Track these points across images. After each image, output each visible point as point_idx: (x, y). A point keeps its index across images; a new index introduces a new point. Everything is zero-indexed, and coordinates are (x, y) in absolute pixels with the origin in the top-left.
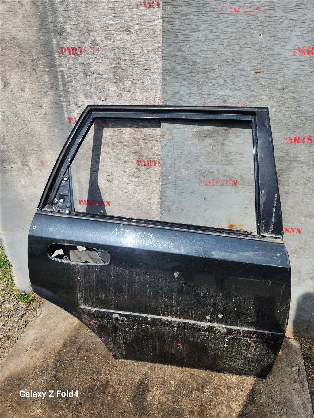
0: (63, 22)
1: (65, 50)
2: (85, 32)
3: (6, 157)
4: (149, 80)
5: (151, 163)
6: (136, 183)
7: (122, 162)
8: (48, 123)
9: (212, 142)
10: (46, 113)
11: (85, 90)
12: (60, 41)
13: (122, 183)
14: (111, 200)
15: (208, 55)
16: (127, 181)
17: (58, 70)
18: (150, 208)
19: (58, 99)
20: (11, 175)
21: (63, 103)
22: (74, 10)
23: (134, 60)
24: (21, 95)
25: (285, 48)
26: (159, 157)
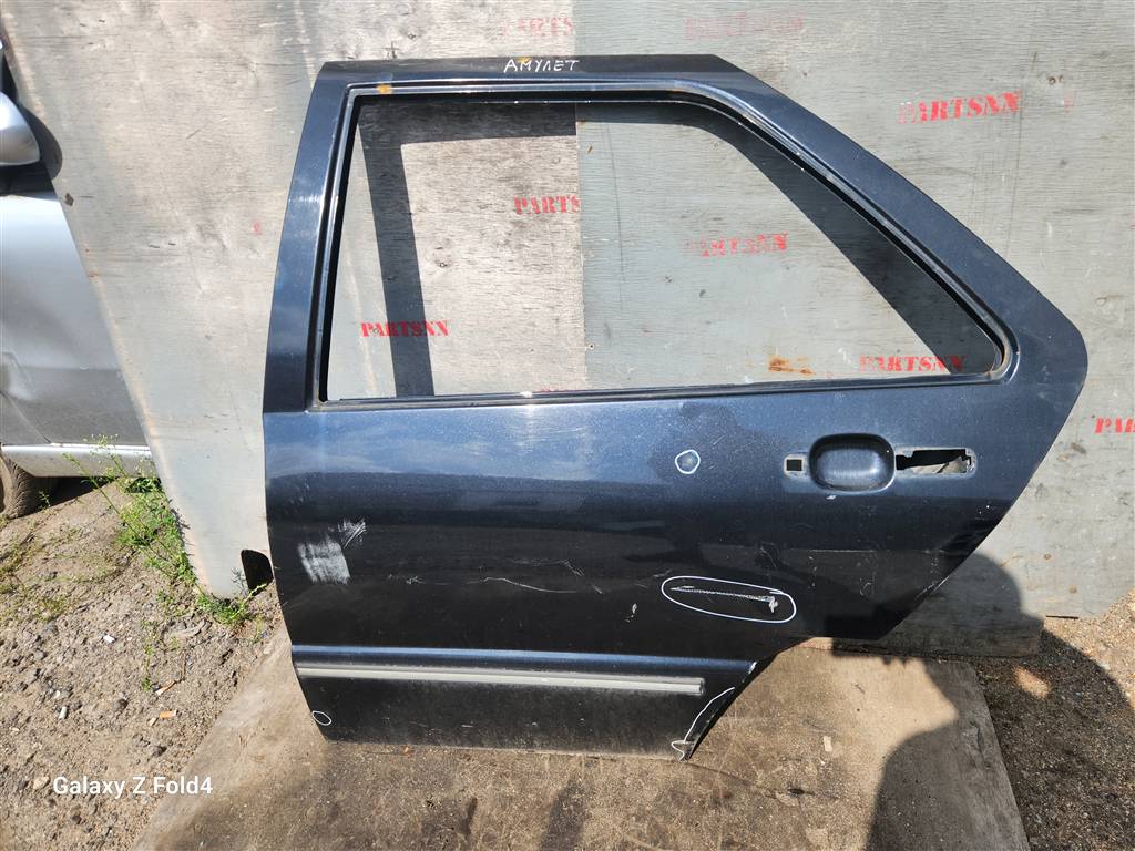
3: (155, 216)
6: (515, 263)
7: (473, 208)
8: (265, 111)
10: (258, 84)
13: (477, 267)
14: (449, 319)
16: (490, 261)
18: (555, 332)
19: (290, 39)
20: (169, 267)
21: (304, 51)
24: (188, 34)
26: (575, 187)
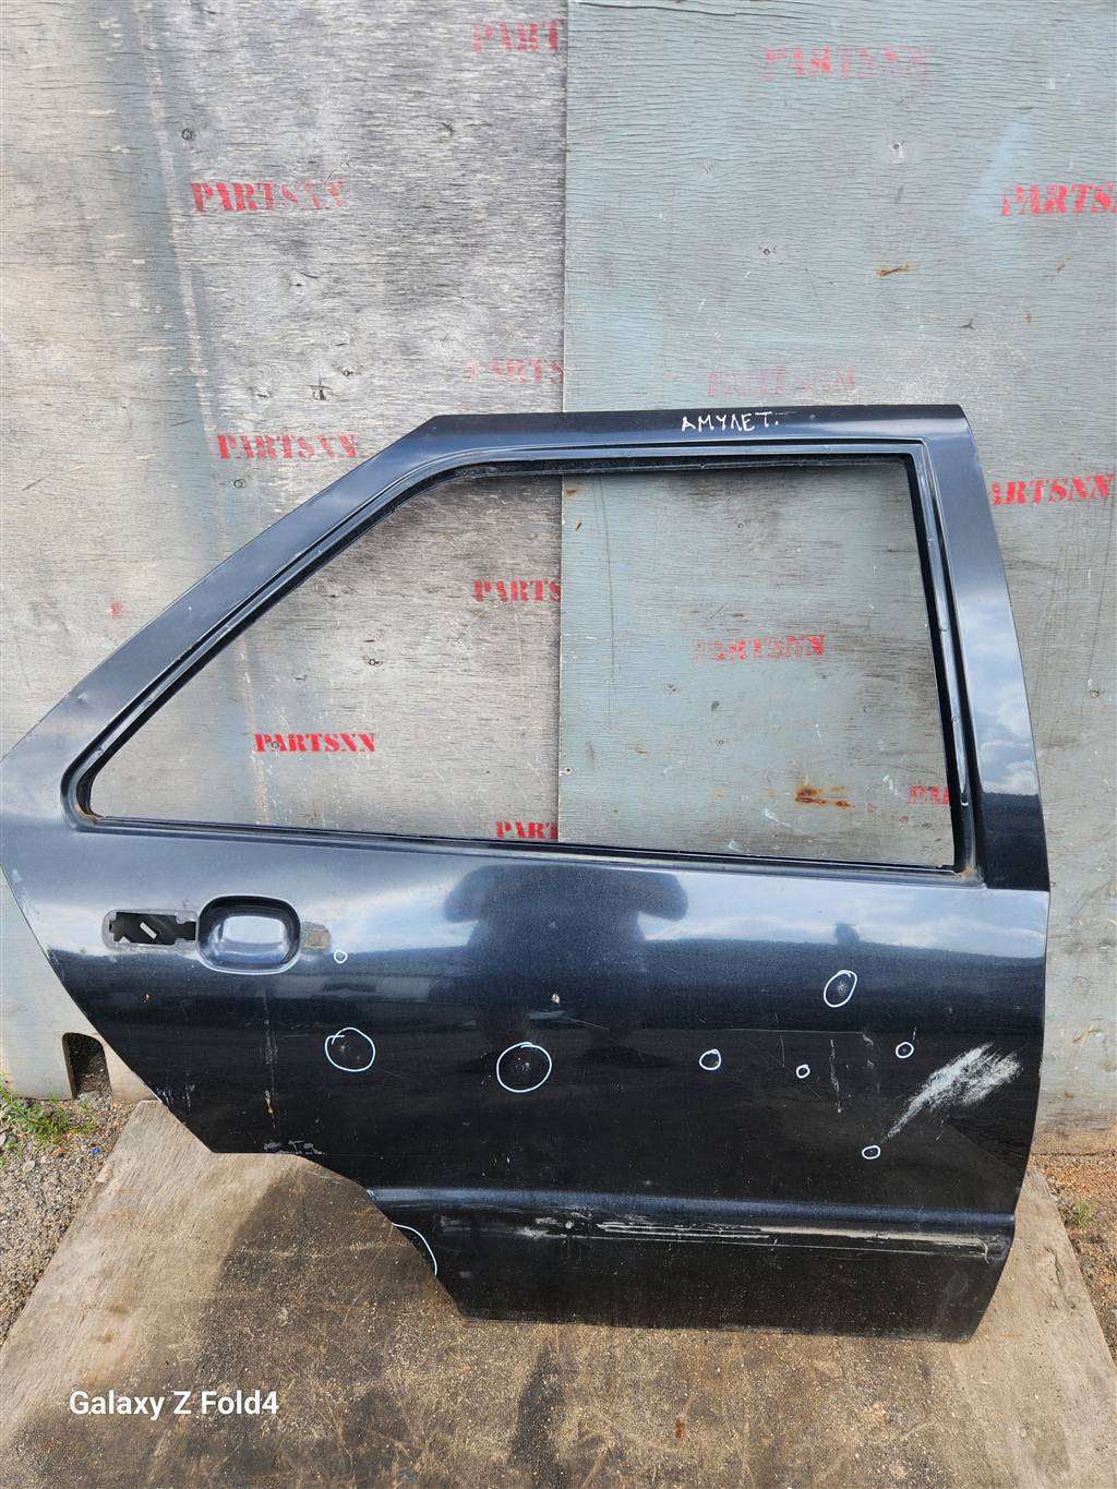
0: (202, 91)
1: (209, 192)
2: (285, 129)
4: (517, 299)
5: (527, 591)
6: (472, 662)
7: (417, 591)
8: (138, 458)
9: (739, 511)
10: (130, 422)
11: (284, 338)
12: (189, 161)
13: (419, 666)
14: (377, 730)
15: (725, 214)
16: (436, 659)
17: (181, 263)
19: (180, 369)
21: (198, 385)
22: (243, 51)
23: (465, 229)
24: (35, 355)
25: (977, 191)
26: (556, 570)
